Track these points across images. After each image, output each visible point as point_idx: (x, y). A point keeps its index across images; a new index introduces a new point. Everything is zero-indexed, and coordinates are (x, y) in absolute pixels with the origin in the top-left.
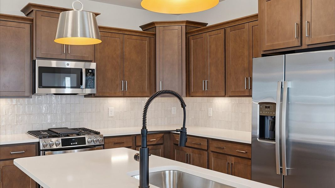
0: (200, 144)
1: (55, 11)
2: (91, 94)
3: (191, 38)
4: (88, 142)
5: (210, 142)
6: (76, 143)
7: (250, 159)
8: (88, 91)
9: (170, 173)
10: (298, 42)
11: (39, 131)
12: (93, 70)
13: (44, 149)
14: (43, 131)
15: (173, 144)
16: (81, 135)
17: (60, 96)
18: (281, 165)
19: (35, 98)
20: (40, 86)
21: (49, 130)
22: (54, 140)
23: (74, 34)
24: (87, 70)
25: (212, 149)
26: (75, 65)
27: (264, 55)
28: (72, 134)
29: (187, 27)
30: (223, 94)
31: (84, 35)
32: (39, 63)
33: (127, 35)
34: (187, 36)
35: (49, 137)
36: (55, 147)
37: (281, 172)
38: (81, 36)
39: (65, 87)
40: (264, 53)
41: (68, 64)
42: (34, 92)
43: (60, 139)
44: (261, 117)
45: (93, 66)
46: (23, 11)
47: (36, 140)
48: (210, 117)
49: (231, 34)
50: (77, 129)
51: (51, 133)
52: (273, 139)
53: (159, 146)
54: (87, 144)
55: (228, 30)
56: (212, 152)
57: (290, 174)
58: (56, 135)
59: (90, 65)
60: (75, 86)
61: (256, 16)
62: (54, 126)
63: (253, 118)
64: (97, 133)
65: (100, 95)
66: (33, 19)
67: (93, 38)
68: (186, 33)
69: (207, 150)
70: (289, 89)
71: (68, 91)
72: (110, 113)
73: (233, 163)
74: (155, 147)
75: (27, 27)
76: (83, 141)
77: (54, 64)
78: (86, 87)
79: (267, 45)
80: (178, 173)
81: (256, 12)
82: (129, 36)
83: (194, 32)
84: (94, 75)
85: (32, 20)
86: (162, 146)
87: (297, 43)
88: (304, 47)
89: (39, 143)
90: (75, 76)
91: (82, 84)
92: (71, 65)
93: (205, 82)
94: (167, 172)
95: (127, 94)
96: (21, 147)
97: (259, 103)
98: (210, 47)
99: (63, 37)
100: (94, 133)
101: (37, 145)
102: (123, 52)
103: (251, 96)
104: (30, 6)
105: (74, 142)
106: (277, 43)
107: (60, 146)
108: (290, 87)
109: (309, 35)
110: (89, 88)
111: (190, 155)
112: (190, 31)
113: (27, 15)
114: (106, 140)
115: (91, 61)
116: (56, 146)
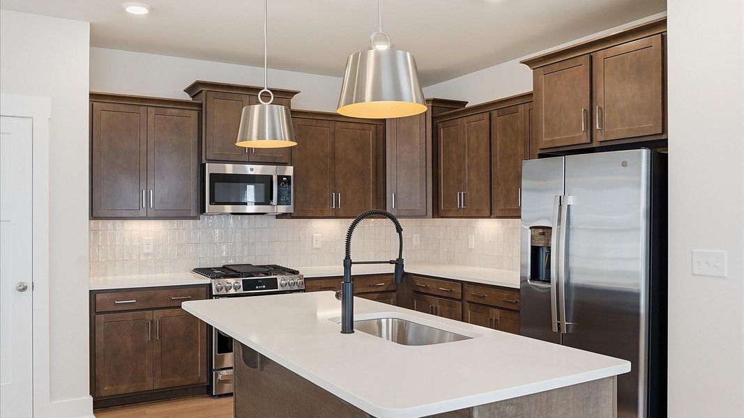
0: (451, 291)
1: (233, 90)
2: (286, 214)
3: (440, 125)
4: (282, 286)
5: (466, 288)
6: (264, 287)
7: (519, 311)
8: (282, 209)
9: (388, 322)
10: (587, 136)
11: (210, 269)
12: (289, 177)
13: (217, 294)
14: (216, 268)
15: (411, 292)
16: (271, 275)
17: (240, 216)
18: (559, 319)
19: (204, 220)
20: (212, 202)
21: (224, 267)
22: (232, 281)
23: (261, 136)
24: (280, 178)
25: (467, 298)
26: (262, 170)
27: (541, 156)
28: (257, 274)
29: (435, 108)
30: (487, 213)
31: (274, 137)
32: (210, 168)
33: (340, 123)
34: (435, 123)
35: (226, 277)
36: (232, 291)
37: (559, 329)
38: (270, 139)
39: (246, 204)
40: (542, 152)
41: (252, 170)
42: (202, 210)
43: (240, 281)
44: (532, 247)
45: (289, 171)
46: (188, 90)
47: (207, 281)
48: (471, 249)
49: (498, 121)
50: (265, 266)
51: (227, 271)
52: (548, 281)
53: (389, 294)
54: (280, 289)
55: (495, 114)
56: (469, 302)
57: (570, 331)
58: (236, 275)
59: (285, 170)
60: (263, 201)
61: (530, 95)
62: (231, 262)
63: (523, 253)
64: (295, 272)
65: (300, 215)
66: (202, 104)
67: (285, 140)
68: (432, 118)
69: (460, 300)
70: (571, 207)
71: (251, 208)
72: (315, 242)
73: (498, 319)
74: (383, 295)
75: (194, 114)
76: (273, 283)
77: (229, 169)
78: (279, 203)
79: (545, 140)
80: (398, 321)
81: (530, 89)
82: (344, 123)
83: (444, 116)
84: (290, 184)
85: (200, 105)
86: (394, 294)
87: (586, 139)
88: (595, 145)
89: (210, 285)
90: (262, 186)
91: (272, 199)
92: (257, 170)
93: (460, 194)
94: (384, 321)
95: (341, 213)
96: (186, 290)
97: (531, 228)
98: (469, 140)
99: (246, 140)
100: (290, 272)
101: (208, 289)
102: (334, 148)
103: (520, 217)
104: (198, 84)
105: (260, 284)
106: (559, 138)
107: (241, 291)
108: (571, 203)
109: (602, 127)
110: (283, 205)
111: (436, 307)
112: (438, 115)
113: (193, 97)
114: (309, 284)
115: (286, 164)
116: (235, 289)
